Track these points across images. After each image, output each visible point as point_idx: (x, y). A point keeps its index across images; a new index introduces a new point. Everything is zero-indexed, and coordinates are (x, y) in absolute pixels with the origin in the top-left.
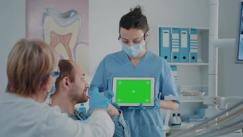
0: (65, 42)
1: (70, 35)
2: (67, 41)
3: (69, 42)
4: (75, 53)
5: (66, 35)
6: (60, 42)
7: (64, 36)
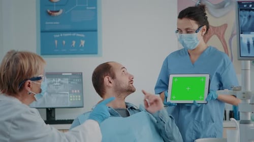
0: (220, 33)
1: (226, 26)
2: (222, 33)
3: (224, 33)
4: (230, 45)
5: (221, 27)
6: (215, 34)
7: (218, 27)
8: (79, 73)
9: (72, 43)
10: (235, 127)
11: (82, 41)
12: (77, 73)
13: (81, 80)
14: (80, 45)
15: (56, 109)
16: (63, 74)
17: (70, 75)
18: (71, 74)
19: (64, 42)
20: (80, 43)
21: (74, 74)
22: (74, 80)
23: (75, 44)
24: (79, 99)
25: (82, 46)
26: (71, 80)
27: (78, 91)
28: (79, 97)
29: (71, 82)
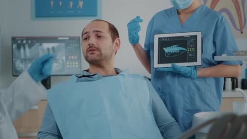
8: (77, 37)
9: (69, 4)
10: (242, 98)
11: (80, 2)
12: (75, 37)
13: (78, 45)
14: (78, 7)
15: (52, 77)
16: (59, 38)
17: (67, 40)
18: (67, 38)
19: (61, 3)
20: (78, 4)
21: (71, 38)
22: (71, 45)
23: (73, 6)
24: (77, 66)
25: (80, 7)
26: (67, 45)
27: (76, 57)
28: (77, 63)
29: (68, 48)
